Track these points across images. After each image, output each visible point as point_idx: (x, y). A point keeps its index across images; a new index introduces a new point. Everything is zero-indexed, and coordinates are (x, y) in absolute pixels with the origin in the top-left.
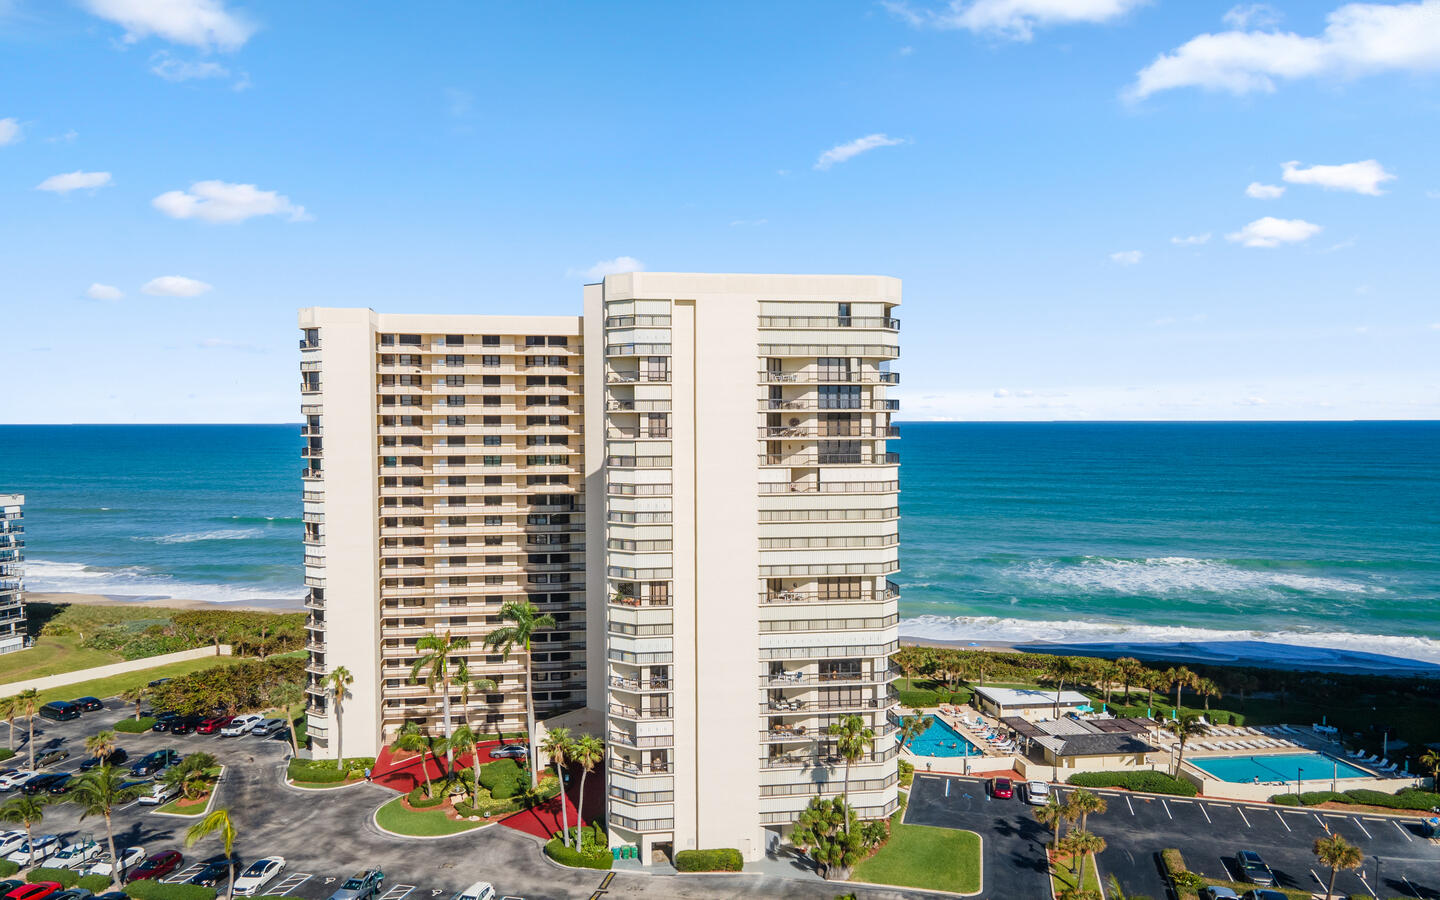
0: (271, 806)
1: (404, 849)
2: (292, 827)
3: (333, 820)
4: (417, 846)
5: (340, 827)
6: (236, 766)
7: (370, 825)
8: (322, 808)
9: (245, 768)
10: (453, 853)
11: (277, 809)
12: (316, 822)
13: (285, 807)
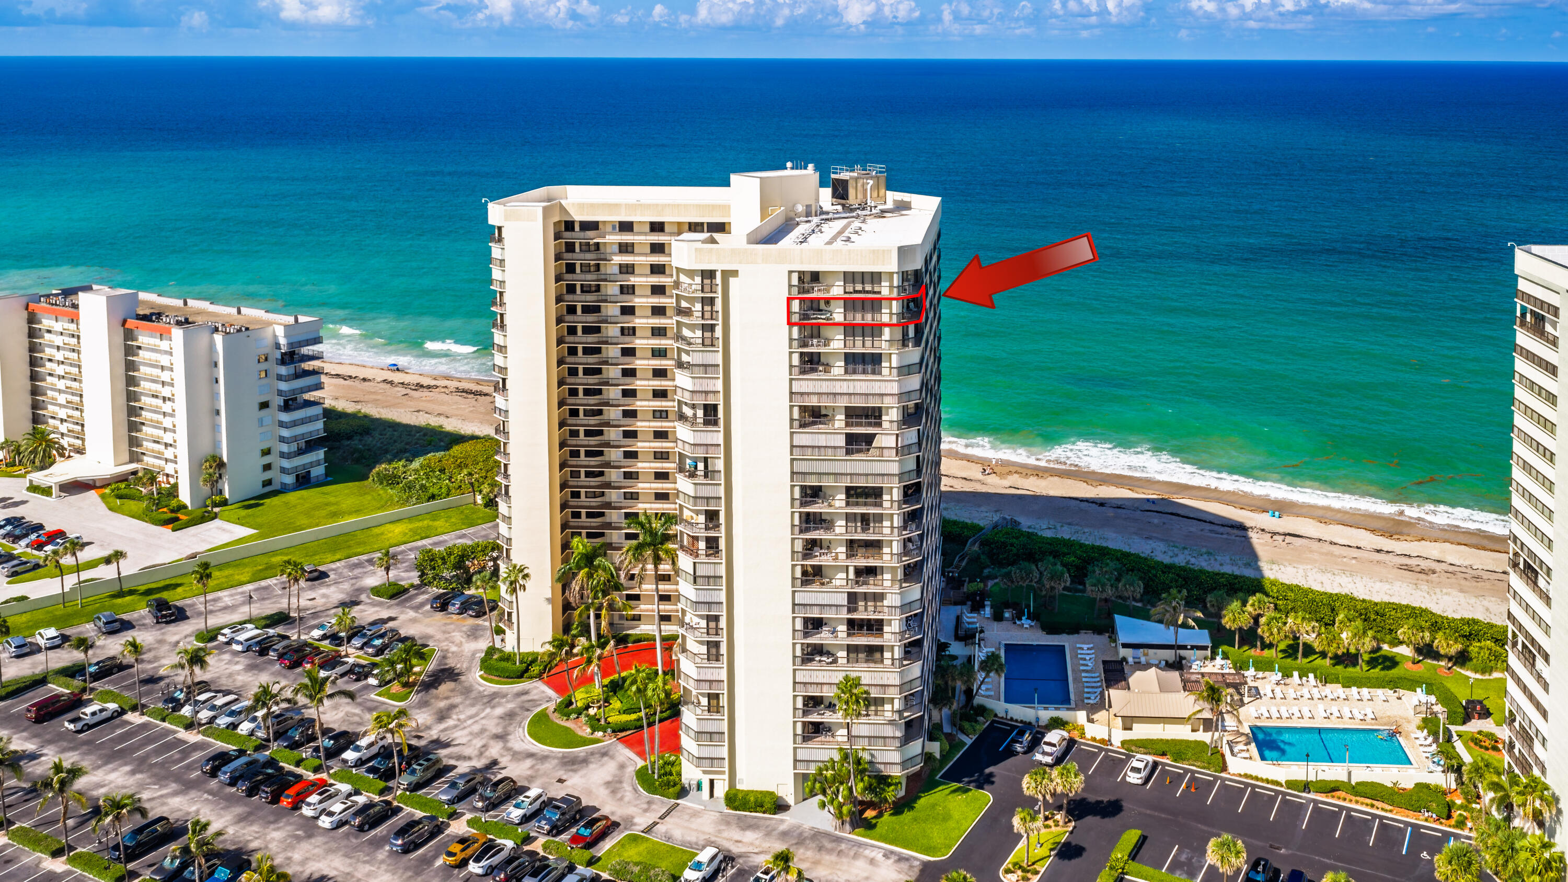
0: (457, 700)
1: (537, 759)
2: (465, 724)
3: (496, 721)
4: (545, 758)
5: (499, 730)
6: (447, 650)
7: (521, 730)
8: (493, 707)
9: (453, 653)
10: (570, 768)
11: (461, 703)
12: (484, 722)
13: (468, 702)
